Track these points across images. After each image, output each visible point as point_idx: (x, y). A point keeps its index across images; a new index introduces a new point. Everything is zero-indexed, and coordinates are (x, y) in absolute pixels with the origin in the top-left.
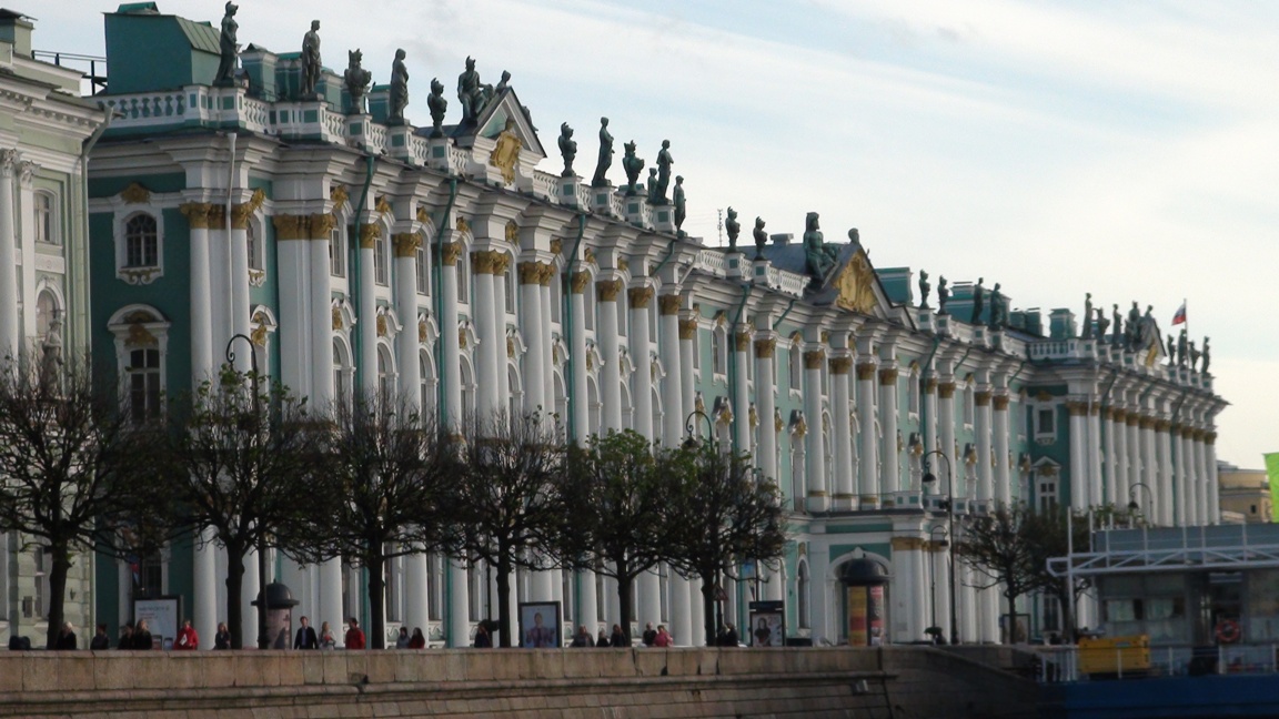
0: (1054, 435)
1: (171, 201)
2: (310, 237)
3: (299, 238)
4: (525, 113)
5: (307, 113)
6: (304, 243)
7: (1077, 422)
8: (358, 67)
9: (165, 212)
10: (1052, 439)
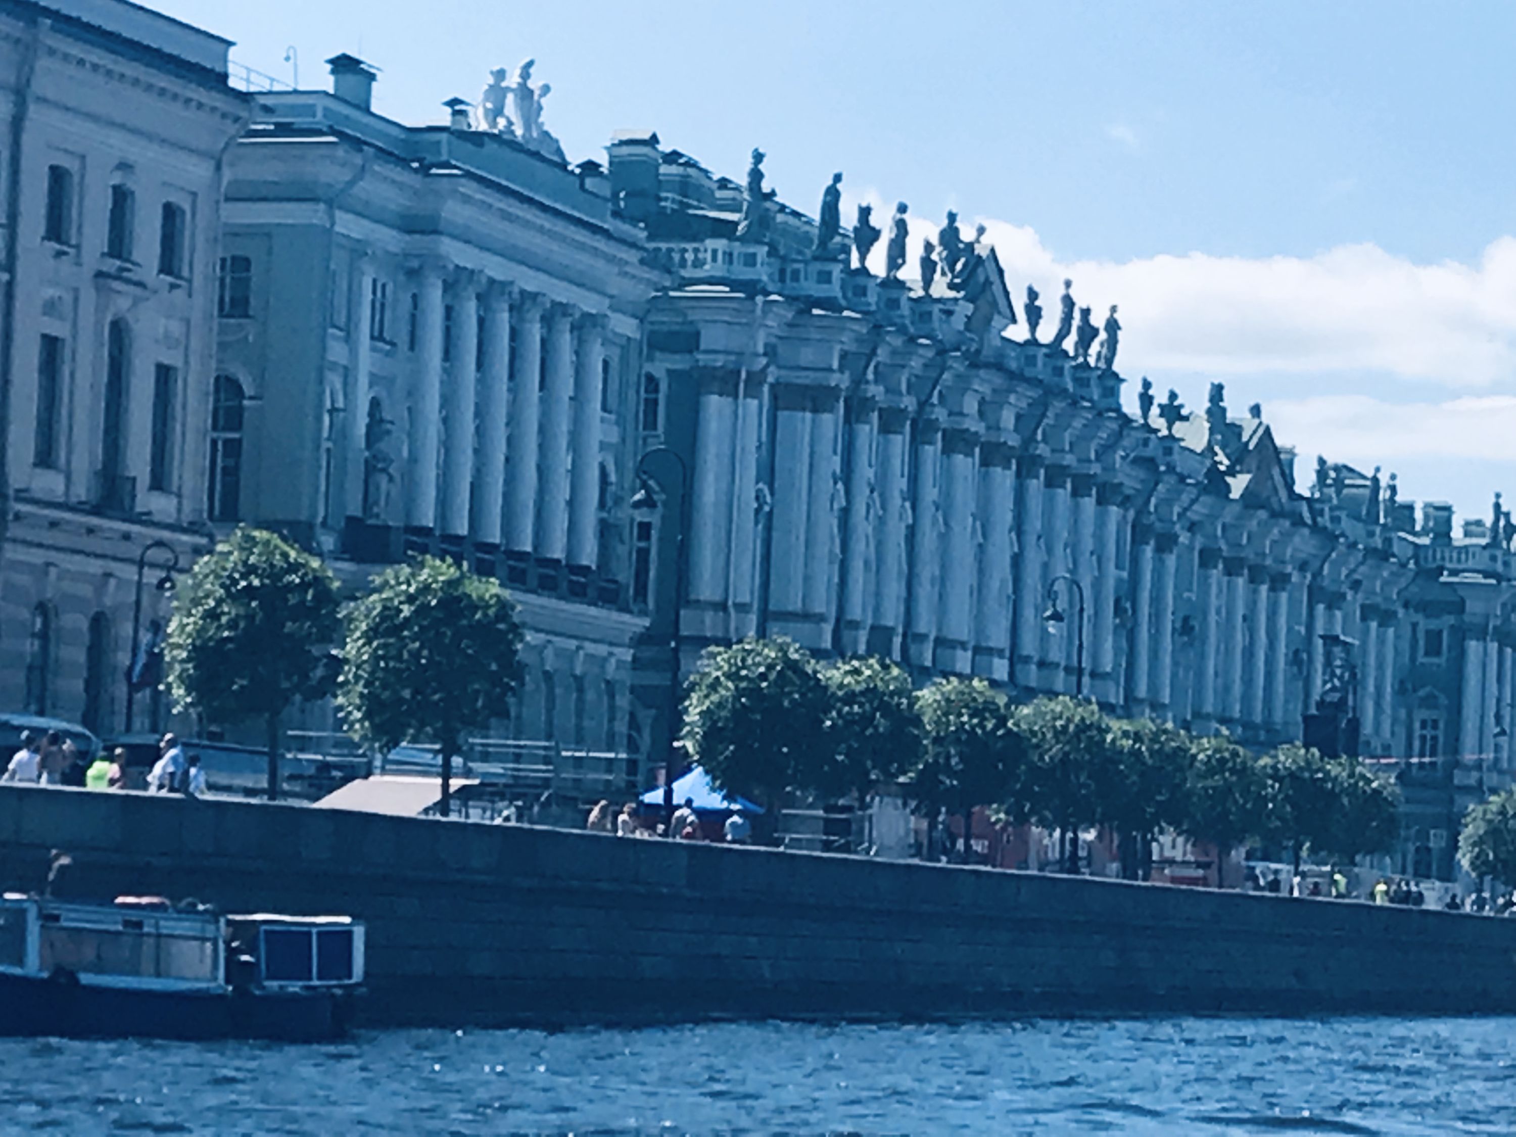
0: (1442, 660)
1: (680, 362)
2: (815, 411)
3: (804, 409)
4: (1001, 272)
5: (820, 273)
6: (808, 415)
7: (1473, 646)
8: (867, 221)
9: (670, 372)
10: (1439, 666)
